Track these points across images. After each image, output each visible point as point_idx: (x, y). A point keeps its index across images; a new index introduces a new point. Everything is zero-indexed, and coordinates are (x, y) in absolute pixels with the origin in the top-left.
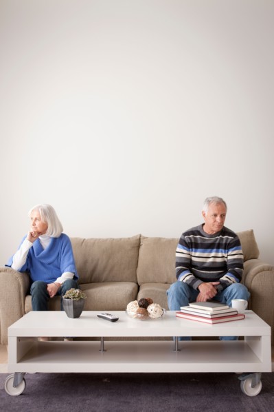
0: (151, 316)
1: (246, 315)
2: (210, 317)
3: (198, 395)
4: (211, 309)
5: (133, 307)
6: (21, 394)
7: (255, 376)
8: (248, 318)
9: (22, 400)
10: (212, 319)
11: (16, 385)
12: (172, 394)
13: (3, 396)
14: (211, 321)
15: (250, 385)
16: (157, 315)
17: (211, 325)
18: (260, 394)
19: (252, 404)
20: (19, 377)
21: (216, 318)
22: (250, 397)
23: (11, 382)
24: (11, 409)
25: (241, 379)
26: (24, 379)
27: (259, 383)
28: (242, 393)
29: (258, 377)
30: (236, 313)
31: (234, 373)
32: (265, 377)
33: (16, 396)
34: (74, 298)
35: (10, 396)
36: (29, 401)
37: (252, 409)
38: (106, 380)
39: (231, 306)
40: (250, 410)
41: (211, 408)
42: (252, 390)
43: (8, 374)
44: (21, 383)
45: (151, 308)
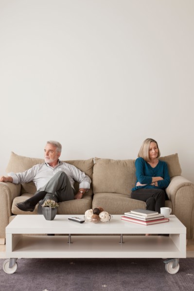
0: (101, 220)
1: (170, 219)
2: (145, 220)
3: (136, 273)
4: (146, 215)
5: (89, 214)
6: (15, 273)
7: (175, 261)
8: (172, 221)
9: (16, 277)
10: (146, 222)
11: (11, 267)
12: (118, 273)
13: (2, 274)
14: (145, 224)
15: (172, 266)
16: (106, 220)
17: (146, 226)
18: (178, 272)
19: (172, 279)
20: (13, 261)
21: (149, 221)
22: (171, 274)
23: (8, 265)
24: (9, 282)
25: (165, 262)
26: (16, 263)
27: (177, 265)
28: (166, 272)
29: (177, 261)
30: (163, 218)
31: (161, 259)
32: (181, 261)
33: (12, 274)
34: (52, 206)
35: (7, 274)
36: (21, 277)
37: (172, 282)
38: (72, 263)
39: (160, 212)
40: (171, 283)
41: (145, 281)
42: (172, 269)
43: (5, 259)
44: (15, 265)
45: (102, 215)
